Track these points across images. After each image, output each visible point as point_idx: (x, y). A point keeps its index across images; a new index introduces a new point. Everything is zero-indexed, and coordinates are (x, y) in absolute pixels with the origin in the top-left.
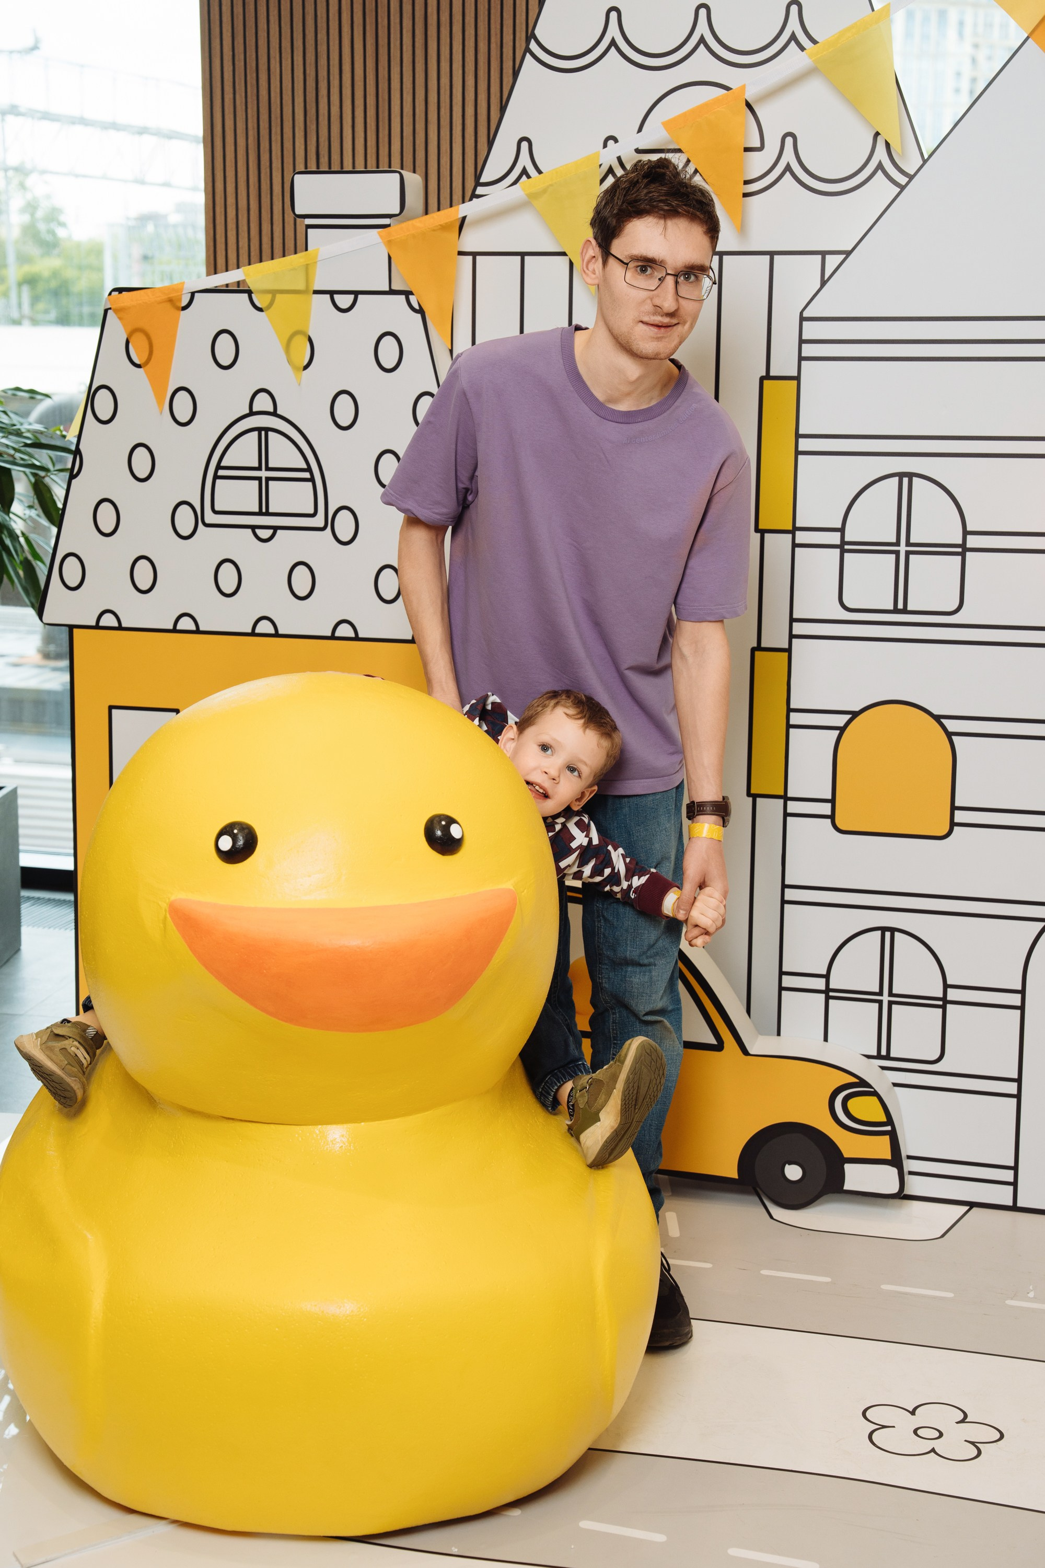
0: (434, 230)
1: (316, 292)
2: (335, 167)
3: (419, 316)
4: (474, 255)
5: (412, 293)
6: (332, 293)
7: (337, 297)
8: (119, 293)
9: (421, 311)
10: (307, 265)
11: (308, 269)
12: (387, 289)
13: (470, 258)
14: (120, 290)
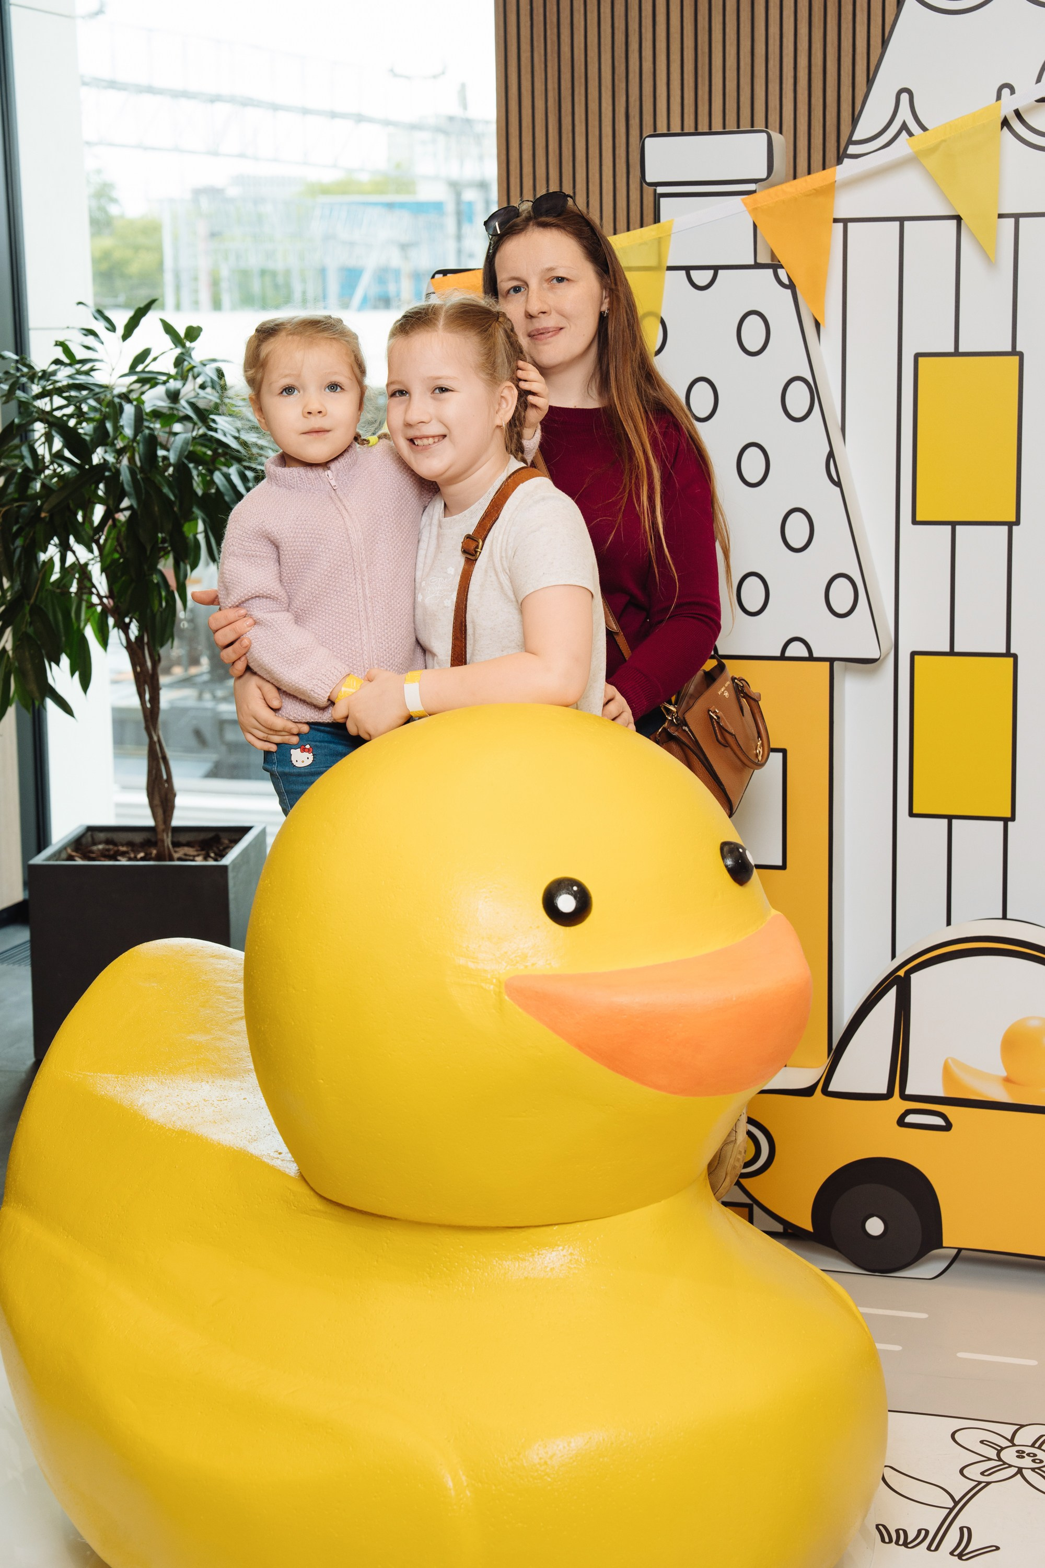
0: (808, 195)
1: (670, 268)
2: (703, 127)
3: (789, 291)
4: (845, 221)
5: (782, 267)
6: (687, 269)
7: (693, 273)
8: (444, 276)
9: (791, 286)
10: (660, 238)
11: (660, 243)
12: (752, 262)
13: (841, 225)
14: (445, 272)
